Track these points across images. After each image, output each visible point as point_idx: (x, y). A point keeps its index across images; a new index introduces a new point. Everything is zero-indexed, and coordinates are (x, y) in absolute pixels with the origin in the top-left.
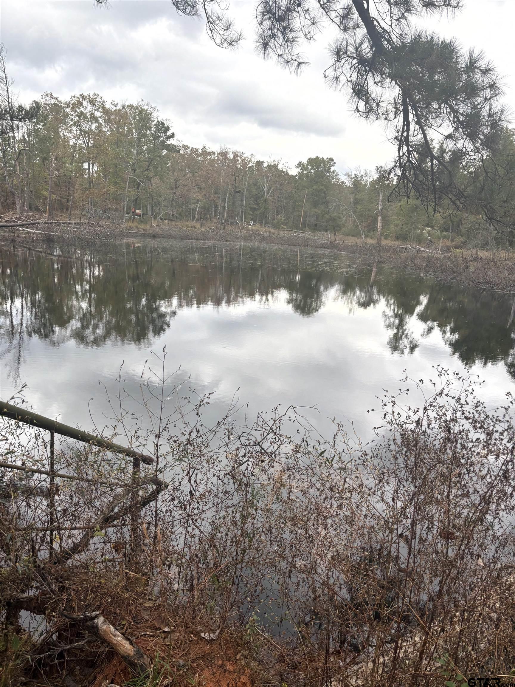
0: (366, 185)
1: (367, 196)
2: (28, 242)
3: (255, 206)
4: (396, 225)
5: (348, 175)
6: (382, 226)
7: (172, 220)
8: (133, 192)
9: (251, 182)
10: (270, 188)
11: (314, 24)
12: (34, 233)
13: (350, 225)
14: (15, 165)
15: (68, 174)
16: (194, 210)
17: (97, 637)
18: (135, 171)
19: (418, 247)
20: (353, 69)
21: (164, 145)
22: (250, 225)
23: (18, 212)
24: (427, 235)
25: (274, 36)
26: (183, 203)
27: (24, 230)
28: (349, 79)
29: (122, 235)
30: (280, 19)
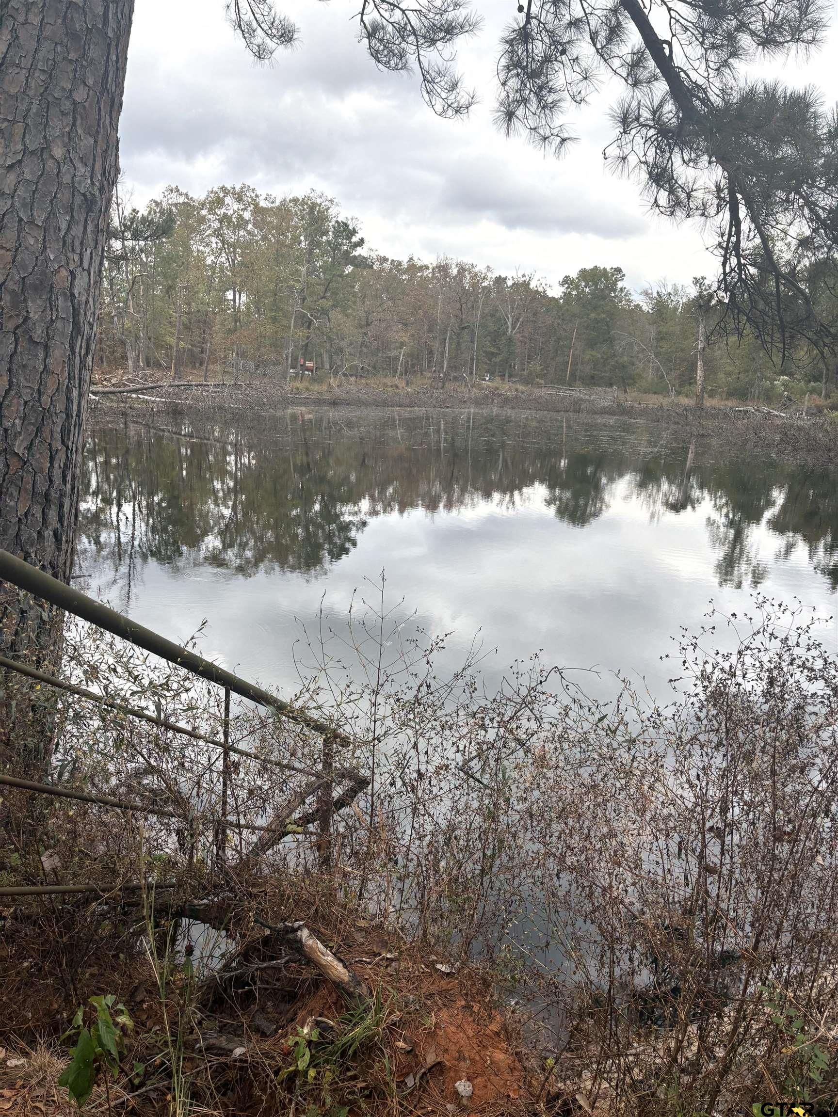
0: (675, 309)
1: (678, 328)
2: (145, 415)
3: (492, 350)
4: (729, 374)
5: (646, 293)
6: (705, 376)
7: (361, 376)
8: (301, 333)
9: (486, 311)
10: (518, 320)
11: (586, 79)
12: (153, 402)
13: (650, 374)
14: (128, 299)
15: (202, 308)
16: (397, 358)
17: (301, 954)
18: (304, 300)
19: (766, 409)
20: (649, 142)
21: (348, 259)
22: (485, 380)
23: (131, 370)
24: (782, 388)
25: (525, 101)
26: (378, 349)
27: (139, 398)
28: (643, 159)
29: (286, 402)
30: (534, 75)
